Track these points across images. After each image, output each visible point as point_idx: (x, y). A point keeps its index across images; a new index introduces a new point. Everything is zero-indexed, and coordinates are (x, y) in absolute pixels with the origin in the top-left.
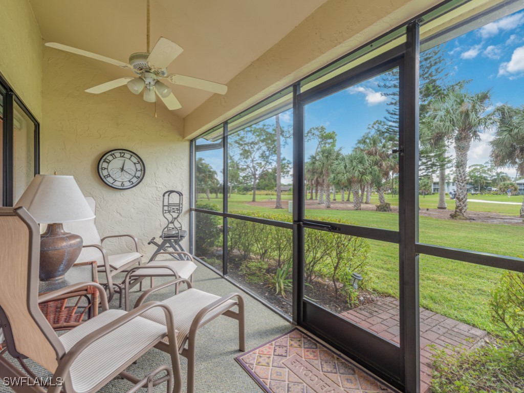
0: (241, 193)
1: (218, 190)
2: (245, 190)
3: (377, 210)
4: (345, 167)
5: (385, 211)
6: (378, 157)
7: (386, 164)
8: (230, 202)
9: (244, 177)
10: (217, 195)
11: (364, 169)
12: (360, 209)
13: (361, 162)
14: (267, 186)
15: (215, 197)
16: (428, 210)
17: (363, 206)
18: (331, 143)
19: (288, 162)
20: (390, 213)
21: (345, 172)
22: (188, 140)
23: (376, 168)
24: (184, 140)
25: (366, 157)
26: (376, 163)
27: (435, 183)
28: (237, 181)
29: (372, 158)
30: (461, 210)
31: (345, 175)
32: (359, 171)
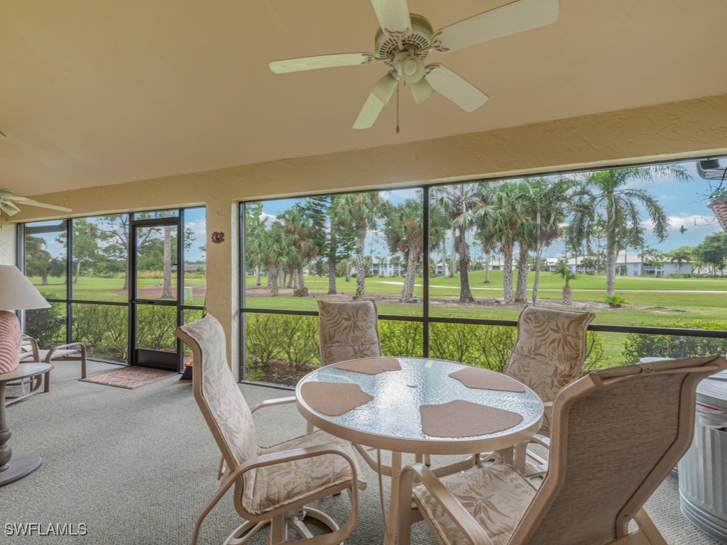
0: (102, 275)
1: (48, 269)
2: (111, 270)
3: (294, 296)
4: (260, 245)
5: (302, 296)
6: (297, 236)
7: (305, 245)
8: (78, 290)
9: (106, 250)
10: (45, 279)
11: (280, 249)
12: (277, 295)
13: (278, 241)
14: (153, 265)
15: (41, 283)
16: (343, 293)
17: (281, 291)
18: (256, 209)
19: (189, 231)
20: (307, 298)
21: (258, 251)
22: (15, 223)
23: (293, 248)
24: (7, 223)
25: (283, 235)
26: (295, 243)
27: (375, 265)
28: (92, 255)
29: (291, 236)
30: (360, 292)
31: (259, 255)
32: (275, 251)
